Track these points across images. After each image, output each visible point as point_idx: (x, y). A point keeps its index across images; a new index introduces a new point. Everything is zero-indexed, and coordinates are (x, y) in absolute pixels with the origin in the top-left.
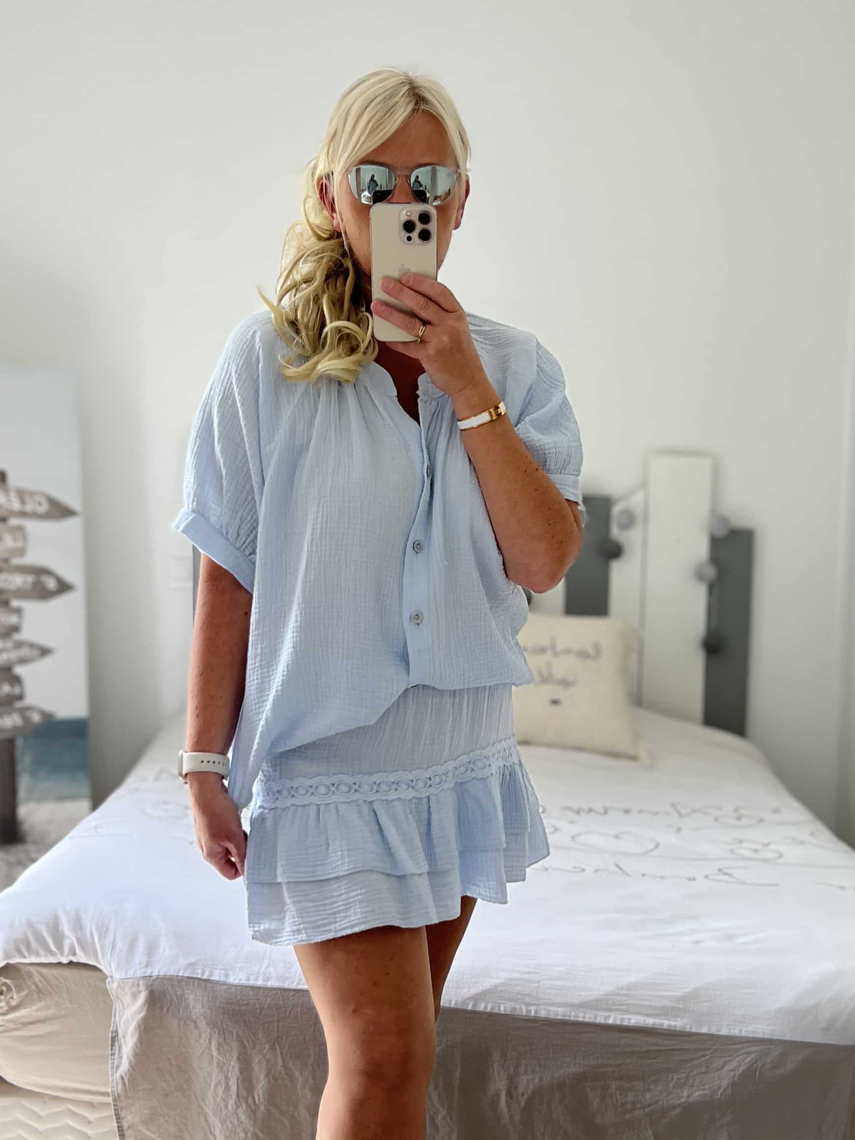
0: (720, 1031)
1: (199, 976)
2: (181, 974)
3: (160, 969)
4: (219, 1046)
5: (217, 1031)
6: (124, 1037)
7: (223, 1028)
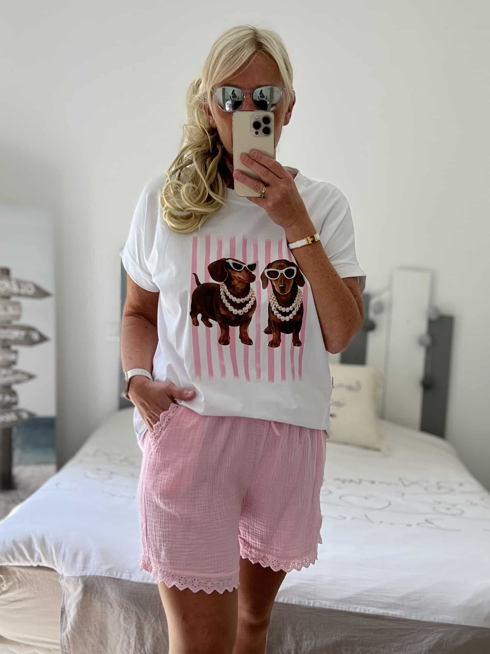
0: (423, 618)
1: (114, 577)
2: (103, 575)
3: (92, 571)
4: (125, 618)
5: (123, 610)
6: (68, 612)
7: (127, 609)
